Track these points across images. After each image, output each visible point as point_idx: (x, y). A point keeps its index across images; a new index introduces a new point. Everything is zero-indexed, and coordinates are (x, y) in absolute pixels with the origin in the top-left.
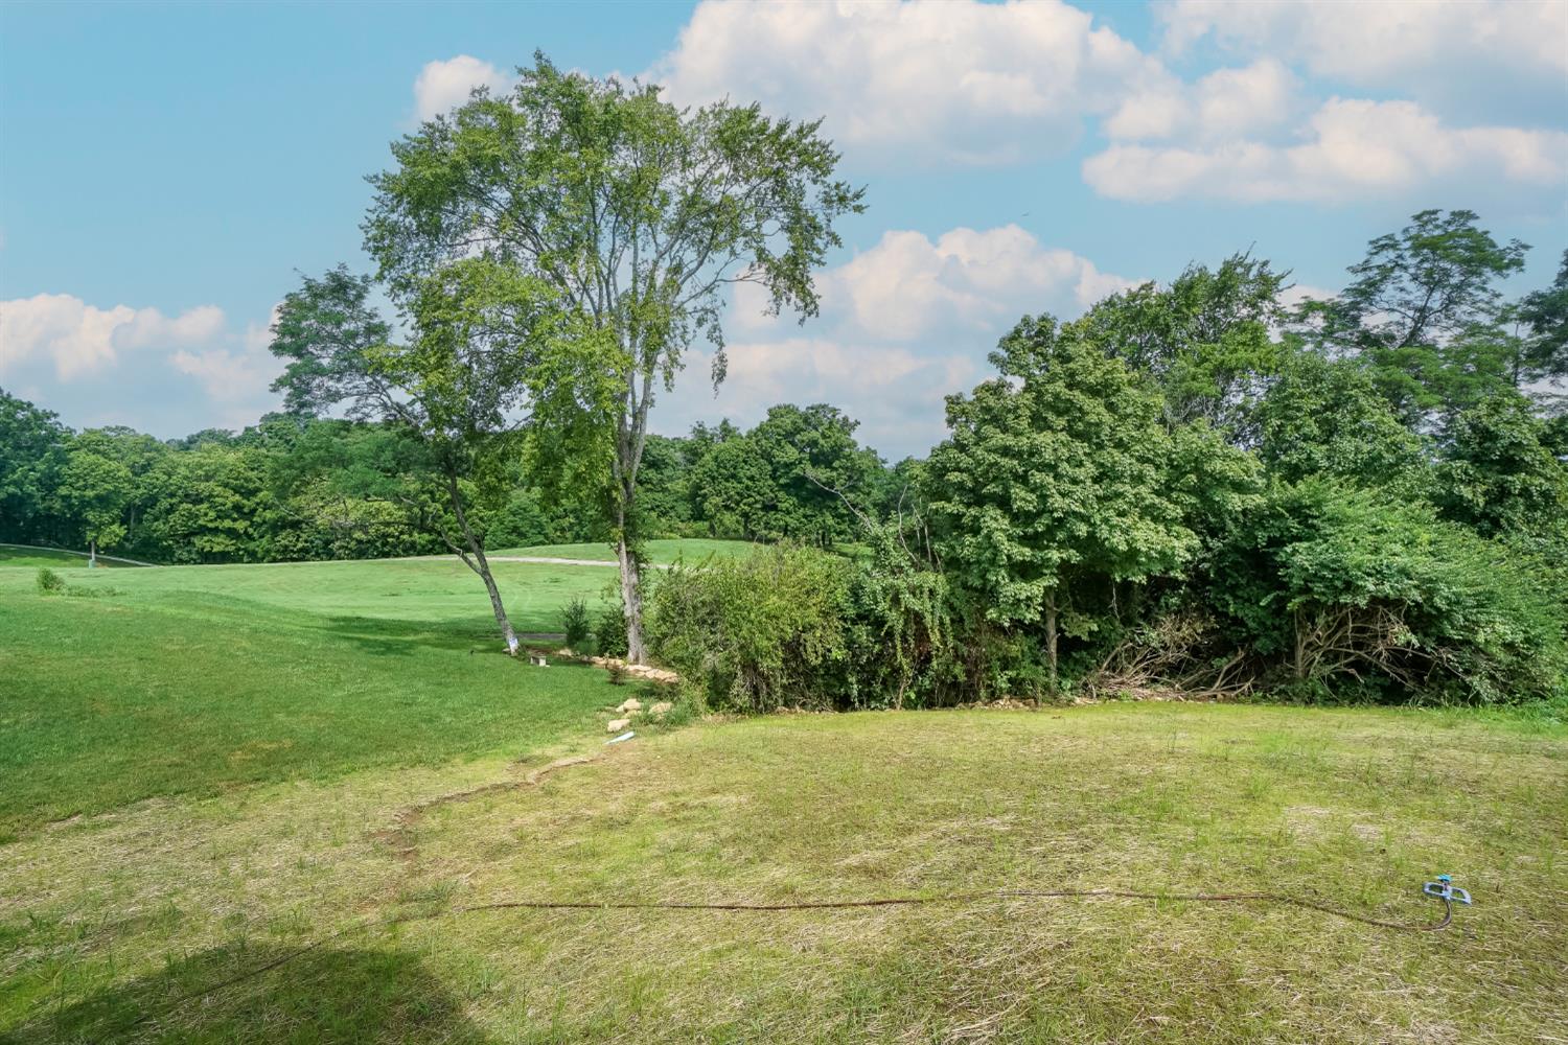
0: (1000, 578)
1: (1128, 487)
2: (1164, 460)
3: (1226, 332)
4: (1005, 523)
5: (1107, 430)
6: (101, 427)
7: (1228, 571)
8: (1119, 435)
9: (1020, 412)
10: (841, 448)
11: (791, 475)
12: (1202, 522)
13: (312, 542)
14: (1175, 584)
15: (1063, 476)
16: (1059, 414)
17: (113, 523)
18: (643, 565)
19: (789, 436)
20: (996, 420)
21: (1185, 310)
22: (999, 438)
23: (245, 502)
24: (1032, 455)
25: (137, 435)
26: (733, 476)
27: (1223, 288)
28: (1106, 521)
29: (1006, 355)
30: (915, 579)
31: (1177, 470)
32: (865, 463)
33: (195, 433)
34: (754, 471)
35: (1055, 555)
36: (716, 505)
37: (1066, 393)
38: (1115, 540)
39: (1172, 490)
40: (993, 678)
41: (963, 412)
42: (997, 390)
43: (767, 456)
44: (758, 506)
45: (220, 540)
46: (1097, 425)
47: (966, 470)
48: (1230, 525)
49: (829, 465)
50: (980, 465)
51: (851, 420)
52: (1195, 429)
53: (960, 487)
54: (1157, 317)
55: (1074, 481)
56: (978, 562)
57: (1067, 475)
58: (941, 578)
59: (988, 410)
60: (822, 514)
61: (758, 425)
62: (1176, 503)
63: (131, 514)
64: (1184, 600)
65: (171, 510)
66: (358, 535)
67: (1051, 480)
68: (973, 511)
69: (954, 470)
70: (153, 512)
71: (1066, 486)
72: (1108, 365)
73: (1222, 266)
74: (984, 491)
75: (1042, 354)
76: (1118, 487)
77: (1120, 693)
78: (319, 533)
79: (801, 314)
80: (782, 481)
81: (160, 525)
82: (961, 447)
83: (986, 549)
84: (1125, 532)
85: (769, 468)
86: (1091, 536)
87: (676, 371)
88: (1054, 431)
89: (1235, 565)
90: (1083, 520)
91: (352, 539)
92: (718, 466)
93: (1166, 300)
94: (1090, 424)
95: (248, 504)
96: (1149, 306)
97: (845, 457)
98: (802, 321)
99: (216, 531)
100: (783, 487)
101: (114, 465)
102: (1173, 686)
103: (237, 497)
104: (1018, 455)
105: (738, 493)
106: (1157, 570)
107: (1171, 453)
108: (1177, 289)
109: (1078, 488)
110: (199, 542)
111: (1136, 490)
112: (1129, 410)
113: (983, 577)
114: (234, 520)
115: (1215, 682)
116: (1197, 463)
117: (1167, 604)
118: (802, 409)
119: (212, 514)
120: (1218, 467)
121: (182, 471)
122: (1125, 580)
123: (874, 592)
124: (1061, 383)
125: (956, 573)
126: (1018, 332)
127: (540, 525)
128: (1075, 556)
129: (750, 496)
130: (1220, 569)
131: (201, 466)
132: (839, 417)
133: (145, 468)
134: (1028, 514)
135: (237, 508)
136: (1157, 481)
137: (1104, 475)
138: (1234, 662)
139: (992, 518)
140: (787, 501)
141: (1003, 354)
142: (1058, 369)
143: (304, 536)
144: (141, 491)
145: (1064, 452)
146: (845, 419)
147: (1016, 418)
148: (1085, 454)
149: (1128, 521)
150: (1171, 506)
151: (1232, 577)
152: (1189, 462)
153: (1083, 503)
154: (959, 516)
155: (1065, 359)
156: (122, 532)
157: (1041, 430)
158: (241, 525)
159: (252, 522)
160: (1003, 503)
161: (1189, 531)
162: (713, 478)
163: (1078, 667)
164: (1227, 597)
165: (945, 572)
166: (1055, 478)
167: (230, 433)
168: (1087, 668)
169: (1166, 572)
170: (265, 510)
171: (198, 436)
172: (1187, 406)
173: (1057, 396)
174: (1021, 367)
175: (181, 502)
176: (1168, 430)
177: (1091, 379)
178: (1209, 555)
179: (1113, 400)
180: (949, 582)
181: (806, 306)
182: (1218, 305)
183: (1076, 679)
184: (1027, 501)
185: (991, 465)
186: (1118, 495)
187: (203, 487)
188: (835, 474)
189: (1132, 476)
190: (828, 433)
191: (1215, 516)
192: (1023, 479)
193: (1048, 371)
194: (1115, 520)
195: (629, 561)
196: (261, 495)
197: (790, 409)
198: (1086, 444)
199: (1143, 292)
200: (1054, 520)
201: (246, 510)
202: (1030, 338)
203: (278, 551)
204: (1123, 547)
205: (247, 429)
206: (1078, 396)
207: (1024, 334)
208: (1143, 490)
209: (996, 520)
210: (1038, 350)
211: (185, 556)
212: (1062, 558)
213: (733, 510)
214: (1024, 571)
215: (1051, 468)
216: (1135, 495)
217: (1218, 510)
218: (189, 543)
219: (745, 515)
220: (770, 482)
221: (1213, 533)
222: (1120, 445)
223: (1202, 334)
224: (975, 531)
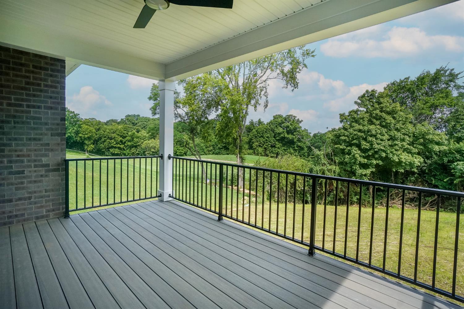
0: (357, 168)
1: (399, 142)
2: (412, 135)
3: (436, 93)
4: (359, 152)
5: (393, 125)
6: (88, 118)
7: (433, 170)
8: (396, 127)
9: (364, 119)
10: (296, 128)
11: (280, 137)
12: (424, 155)
13: (140, 152)
14: (413, 173)
15: (378, 138)
16: (377, 120)
17: (91, 144)
18: (243, 161)
19: (280, 124)
20: (357, 121)
21: (420, 86)
22: (357, 127)
23: (123, 139)
24: (368, 132)
25: (97, 120)
26: (262, 136)
27: (436, 78)
28: (392, 152)
29: (360, 102)
30: (330, 167)
31: (416, 138)
32: (304, 133)
33: (108, 120)
34: (268, 135)
35: (374, 162)
36: (256, 145)
37: (380, 114)
38: (395, 158)
39: (414, 144)
40: (352, 198)
41: (346, 119)
42: (356, 112)
43: (273, 131)
44: (270, 146)
45: (117, 150)
46: (389, 123)
47: (347, 136)
48: (434, 156)
49: (292, 134)
50: (351, 135)
51: (300, 120)
52: (423, 125)
53: (345, 141)
54: (410, 88)
55: (382, 140)
56: (350, 163)
57: (379, 138)
58: (337, 167)
59: (354, 118)
60: (290, 149)
61: (270, 121)
62: (415, 148)
63: (96, 142)
64: (416, 179)
65: (104, 141)
66: (152, 150)
67: (374, 140)
68: (349, 148)
69: (343, 136)
70: (100, 142)
71: (379, 142)
72: (393, 105)
73: (435, 71)
74: (352, 142)
75: (372, 102)
76: (397, 142)
77: (393, 206)
78: (142, 149)
79: (293, 88)
80: (277, 138)
81: (102, 145)
82: (345, 129)
83: (353, 159)
84: (398, 156)
85: (274, 134)
86: (387, 157)
87: (258, 105)
88: (376, 125)
89: (435, 168)
90: (384, 152)
91: (151, 151)
92: (258, 133)
93: (413, 83)
94: (387, 123)
95: (124, 140)
96: (407, 85)
97: (298, 131)
98: (293, 90)
99: (115, 147)
100: (277, 140)
101: (92, 128)
102: (411, 205)
103: (121, 138)
104: (364, 132)
105: (263, 142)
106: (408, 168)
107: (415, 132)
108: (418, 79)
109: (383, 142)
110: (111, 150)
111: (402, 144)
112: (400, 119)
113: (351, 167)
114: (120, 145)
115: (426, 205)
116: (423, 136)
117: (410, 180)
118: (284, 116)
119: (115, 143)
120: (431, 137)
121: (108, 131)
122: (396, 171)
123: (317, 171)
124: (378, 111)
125: (342, 166)
126: (364, 95)
127: (203, 149)
128: (381, 163)
129: (267, 143)
130: (430, 169)
131: (112, 129)
132: (296, 119)
133: (99, 129)
134: (366, 149)
135: (121, 141)
136: (409, 141)
137: (392, 138)
138: (433, 199)
139: (355, 150)
140: (278, 145)
141: (359, 101)
142: (377, 106)
143: (138, 150)
144: (98, 136)
145: (379, 131)
146: (298, 119)
147: (363, 121)
148: (386, 132)
149: (399, 153)
150: (414, 149)
151: (434, 172)
152: (421, 135)
153: (384, 147)
154: (344, 149)
155: (380, 103)
156: (93, 146)
157: (371, 124)
158: (122, 146)
159: (125, 146)
160: (359, 146)
161: (419, 156)
162: (256, 137)
163: (379, 197)
164: (432, 178)
165: (338, 166)
166: (375, 139)
167: (117, 120)
168: (382, 197)
169: (411, 169)
170: (128, 142)
171: (109, 121)
172: (420, 118)
173: (377, 114)
174: (365, 106)
175: (107, 139)
176: (413, 125)
177: (388, 110)
178: (426, 165)
179: (395, 116)
180: (340, 169)
181: (295, 86)
182: (434, 84)
183: (378, 200)
184: (366, 145)
185: (355, 135)
186: (396, 145)
187: (113, 135)
188: (294, 137)
189: (401, 139)
190: (293, 124)
191: (428, 152)
192: (365, 139)
193: (374, 107)
194: (395, 152)
195: (240, 160)
196: (127, 138)
197: (280, 116)
198: (386, 129)
199: (405, 80)
200: (375, 151)
201: (123, 142)
202: (368, 96)
203: (131, 154)
204: (397, 160)
205: (122, 119)
206: (384, 115)
207: (366, 95)
208: (405, 144)
209: (356, 151)
210: (371, 100)
211: (108, 154)
212: (377, 163)
213: (262, 147)
214: (364, 166)
215: (375, 136)
216: (402, 145)
217: (430, 151)
218: (109, 150)
219: (265, 148)
220: (274, 139)
221: (428, 158)
222: (397, 130)
223: (427, 94)
224: (349, 154)
